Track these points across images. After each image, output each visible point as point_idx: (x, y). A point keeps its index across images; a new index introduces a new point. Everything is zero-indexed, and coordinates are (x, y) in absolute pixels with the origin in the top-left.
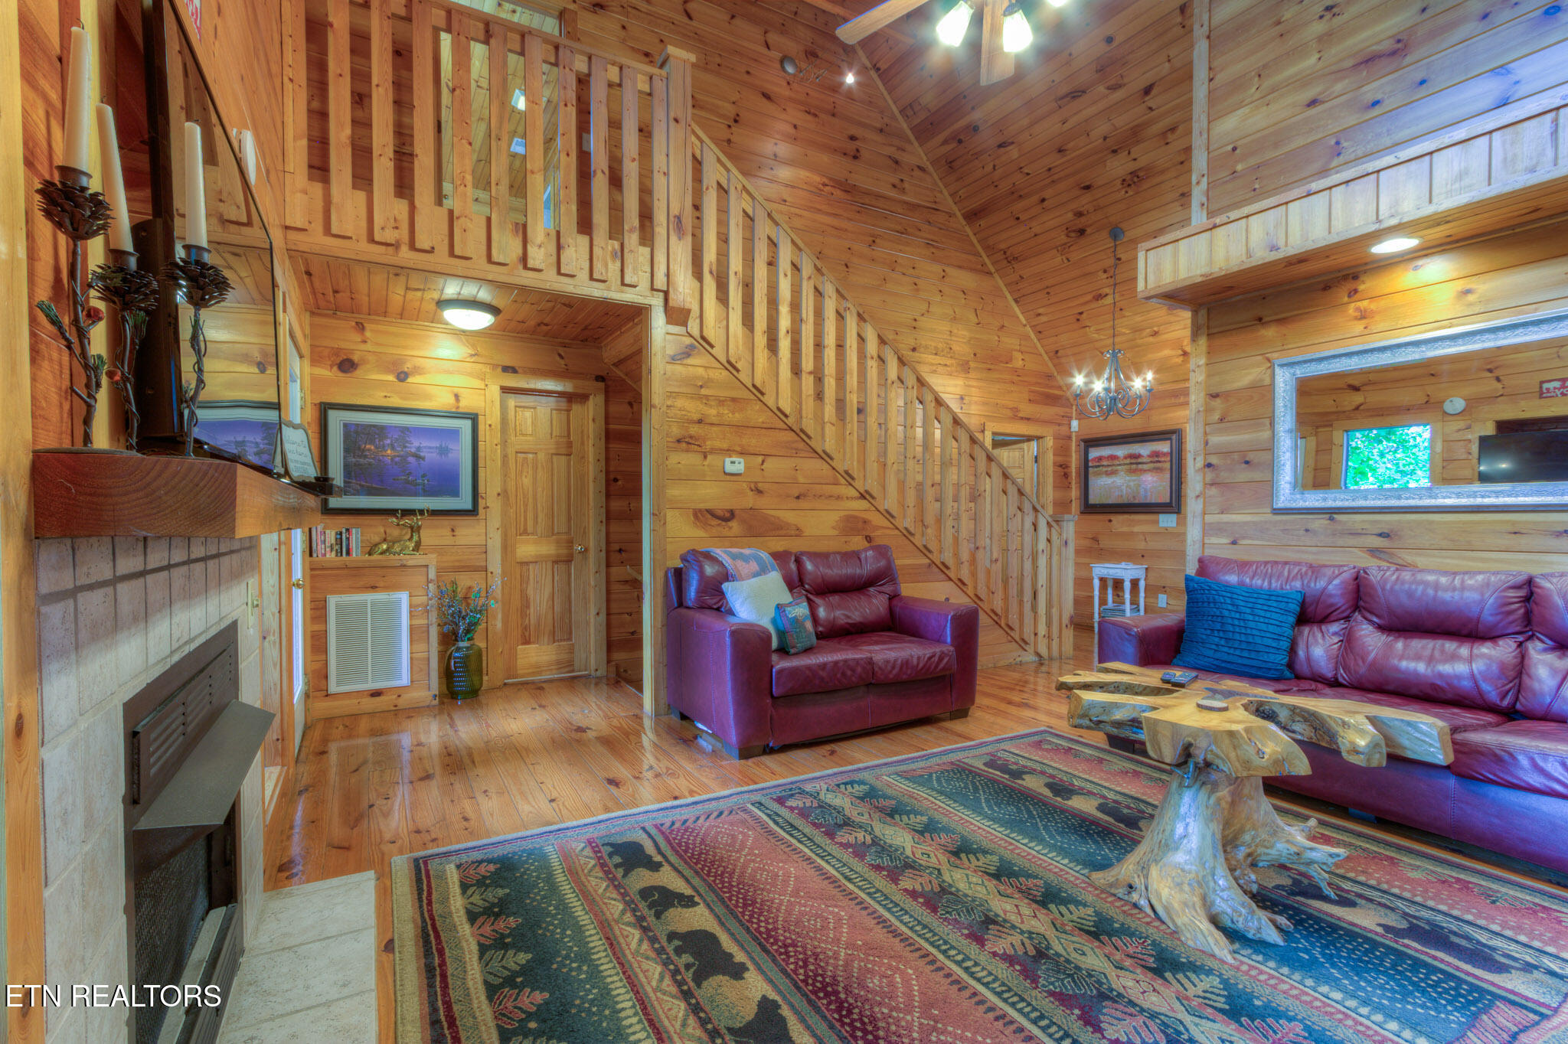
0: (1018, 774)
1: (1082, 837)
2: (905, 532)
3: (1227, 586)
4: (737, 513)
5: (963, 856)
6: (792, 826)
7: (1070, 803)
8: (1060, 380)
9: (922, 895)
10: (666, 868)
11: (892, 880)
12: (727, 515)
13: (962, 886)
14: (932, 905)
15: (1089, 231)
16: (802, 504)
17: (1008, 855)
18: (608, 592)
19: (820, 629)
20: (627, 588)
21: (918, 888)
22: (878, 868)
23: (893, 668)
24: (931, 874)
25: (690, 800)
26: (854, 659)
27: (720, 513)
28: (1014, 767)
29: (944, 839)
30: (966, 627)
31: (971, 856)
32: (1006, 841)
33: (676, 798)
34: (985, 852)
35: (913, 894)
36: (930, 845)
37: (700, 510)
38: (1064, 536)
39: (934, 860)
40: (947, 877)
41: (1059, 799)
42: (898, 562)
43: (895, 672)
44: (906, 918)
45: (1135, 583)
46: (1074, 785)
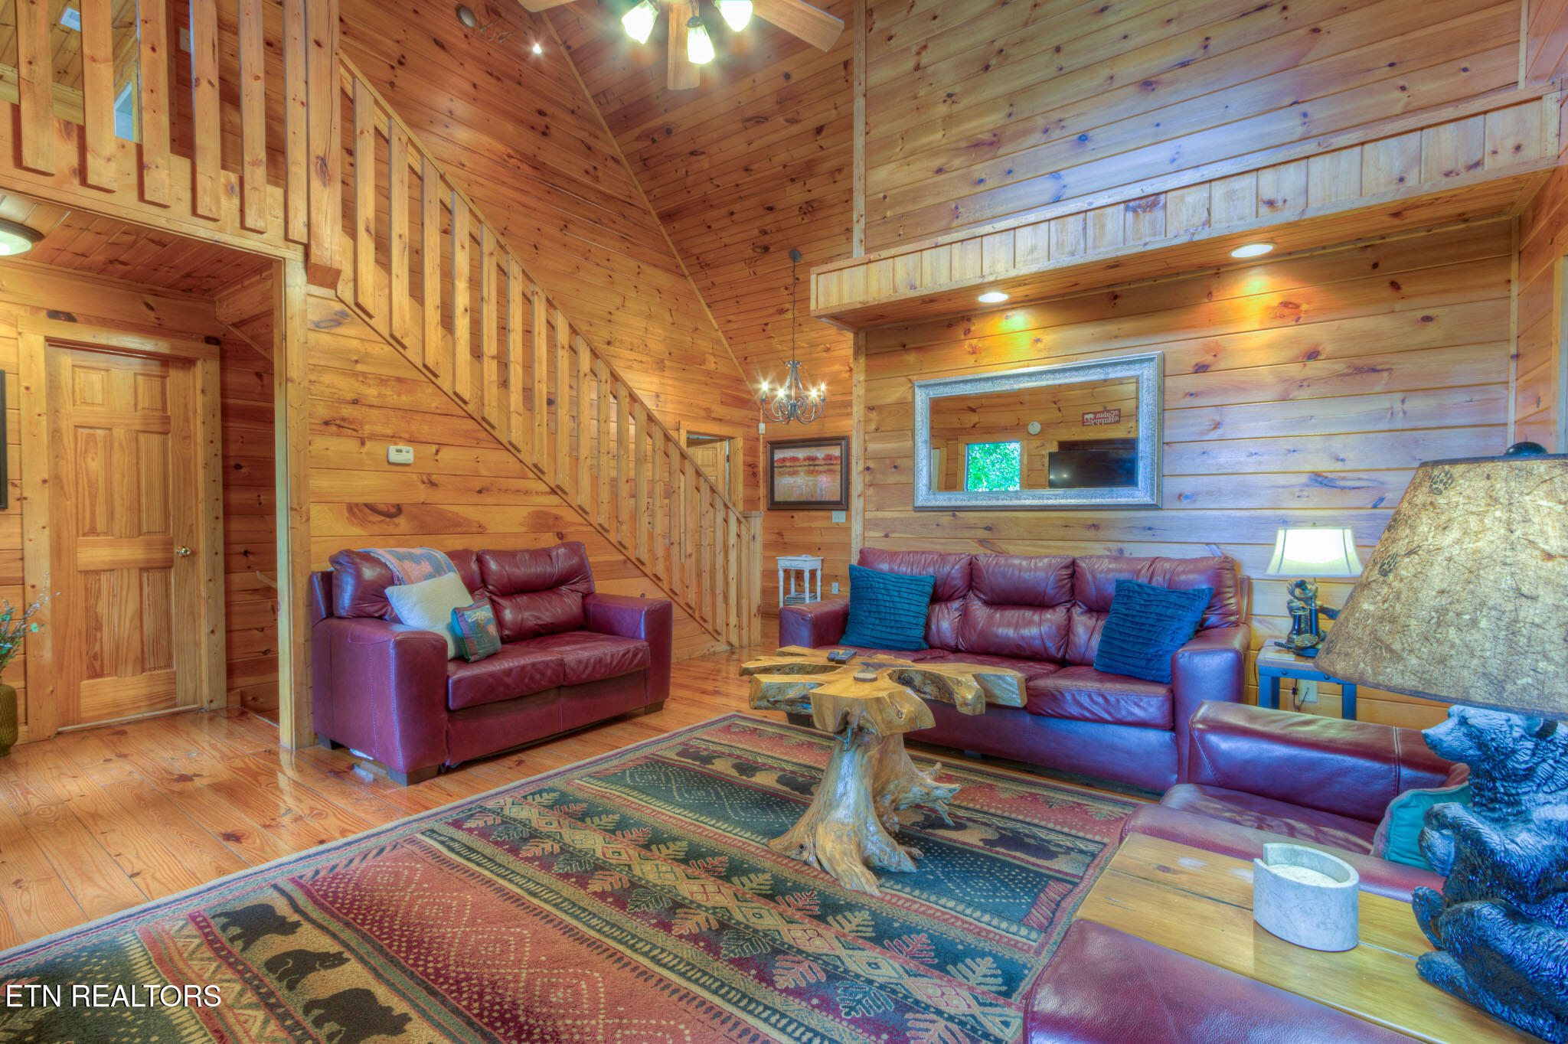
0: (708, 760)
1: (763, 809)
2: (599, 528)
3: (881, 572)
4: (404, 508)
5: (654, 847)
6: (471, 849)
7: (753, 779)
8: (750, 386)
9: (611, 895)
10: (306, 927)
11: (581, 886)
12: (393, 510)
13: (652, 877)
14: (620, 903)
15: (772, 249)
16: (485, 499)
17: (696, 838)
18: (228, 604)
19: (507, 632)
20: (256, 598)
21: (608, 888)
22: (566, 876)
23: (586, 667)
24: (620, 871)
25: (342, 841)
26: (544, 662)
27: (384, 508)
28: (705, 753)
29: (635, 834)
30: (660, 622)
31: (662, 847)
32: (695, 826)
33: (322, 842)
34: (674, 839)
35: (602, 896)
36: (622, 843)
37: (357, 505)
38: (752, 532)
39: (624, 856)
40: (637, 872)
41: (744, 778)
42: (591, 559)
43: (588, 671)
44: (594, 921)
45: (813, 573)
46: (757, 762)
